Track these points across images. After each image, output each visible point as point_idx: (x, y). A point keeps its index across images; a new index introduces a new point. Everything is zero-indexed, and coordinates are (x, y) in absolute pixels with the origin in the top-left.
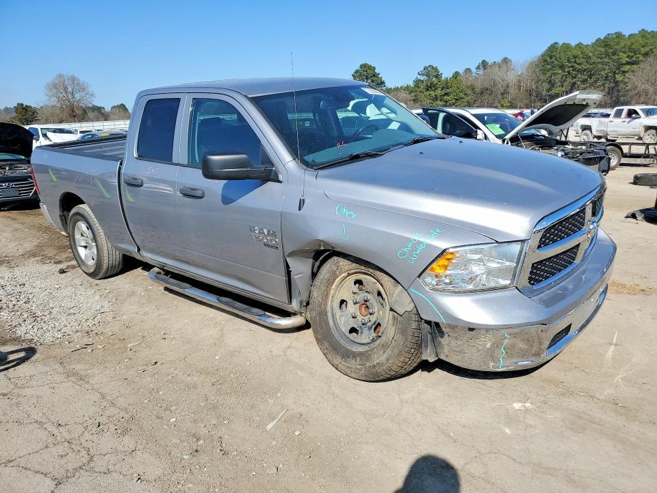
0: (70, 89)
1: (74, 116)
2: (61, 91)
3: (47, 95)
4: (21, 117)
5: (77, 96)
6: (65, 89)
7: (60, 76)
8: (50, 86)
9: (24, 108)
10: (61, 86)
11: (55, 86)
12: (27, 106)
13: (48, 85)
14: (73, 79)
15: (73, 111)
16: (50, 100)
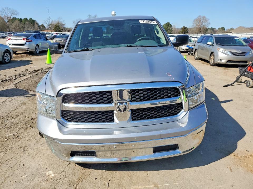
0: (202, 21)
1: (200, 31)
2: (198, 22)
3: (193, 23)
4: (183, 31)
5: (204, 24)
6: (200, 21)
7: (200, 16)
8: (195, 20)
9: (185, 28)
10: (199, 20)
11: (197, 20)
12: (186, 27)
13: (194, 20)
14: (204, 17)
15: (200, 30)
16: (194, 25)
